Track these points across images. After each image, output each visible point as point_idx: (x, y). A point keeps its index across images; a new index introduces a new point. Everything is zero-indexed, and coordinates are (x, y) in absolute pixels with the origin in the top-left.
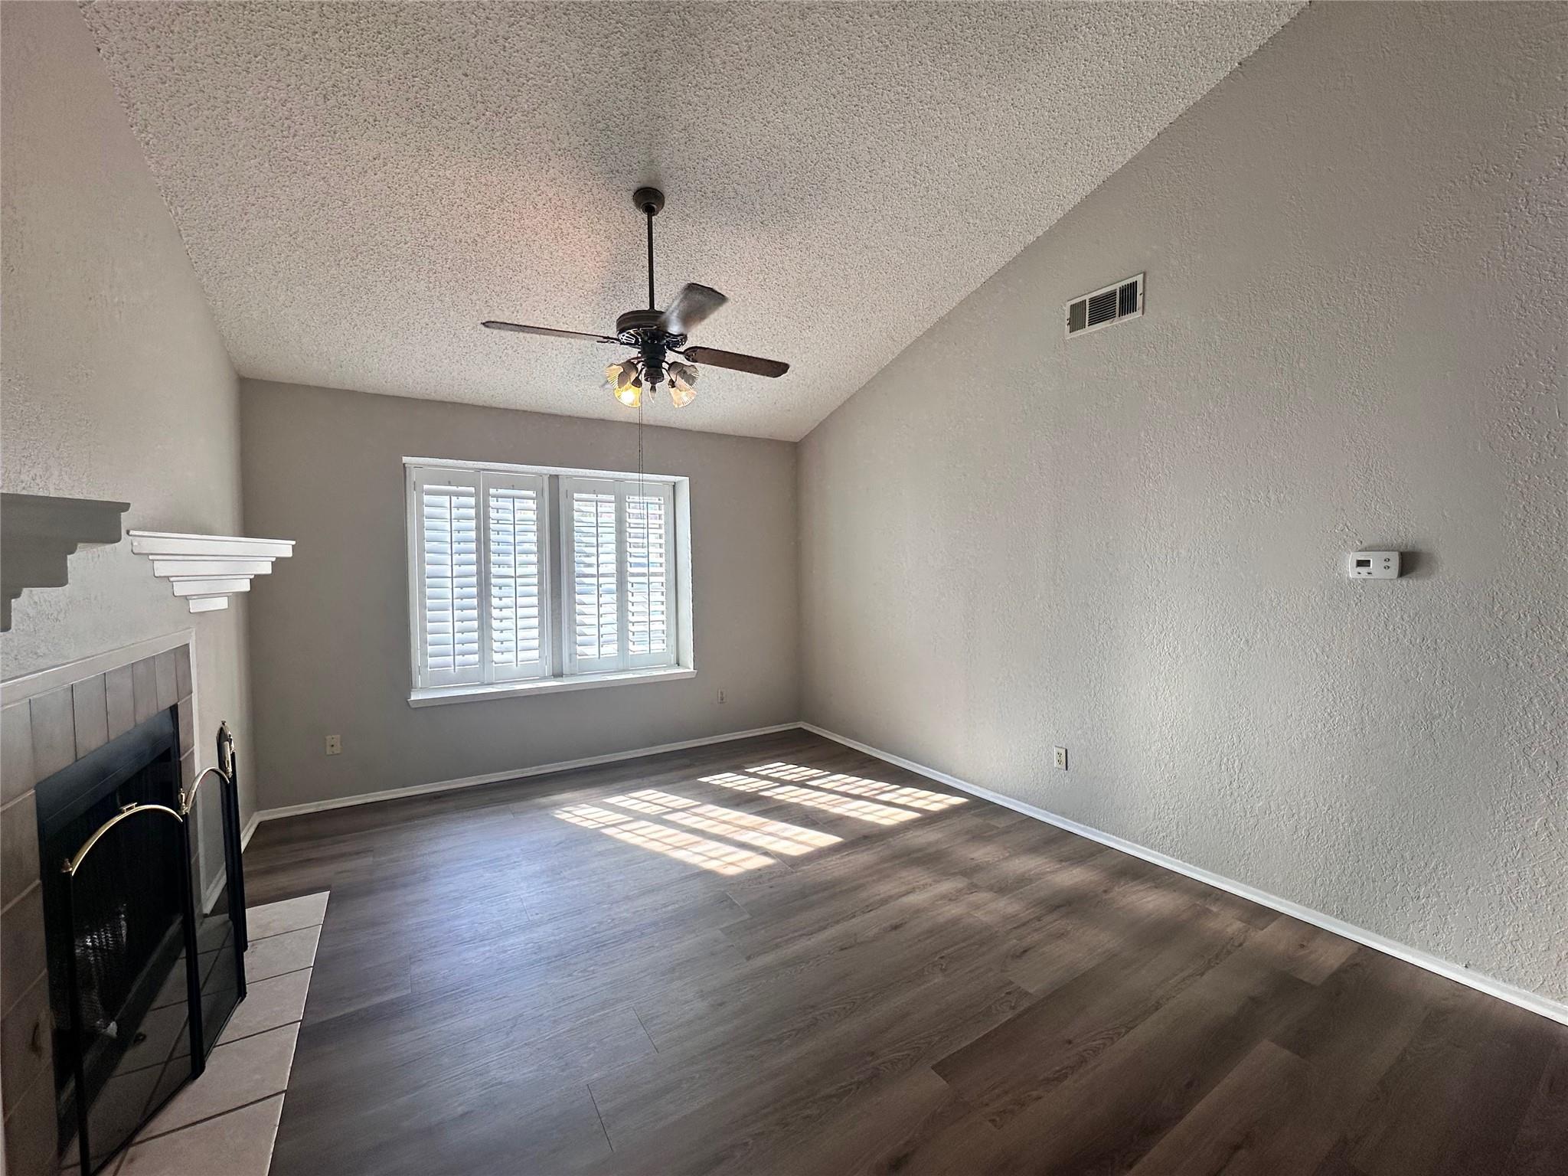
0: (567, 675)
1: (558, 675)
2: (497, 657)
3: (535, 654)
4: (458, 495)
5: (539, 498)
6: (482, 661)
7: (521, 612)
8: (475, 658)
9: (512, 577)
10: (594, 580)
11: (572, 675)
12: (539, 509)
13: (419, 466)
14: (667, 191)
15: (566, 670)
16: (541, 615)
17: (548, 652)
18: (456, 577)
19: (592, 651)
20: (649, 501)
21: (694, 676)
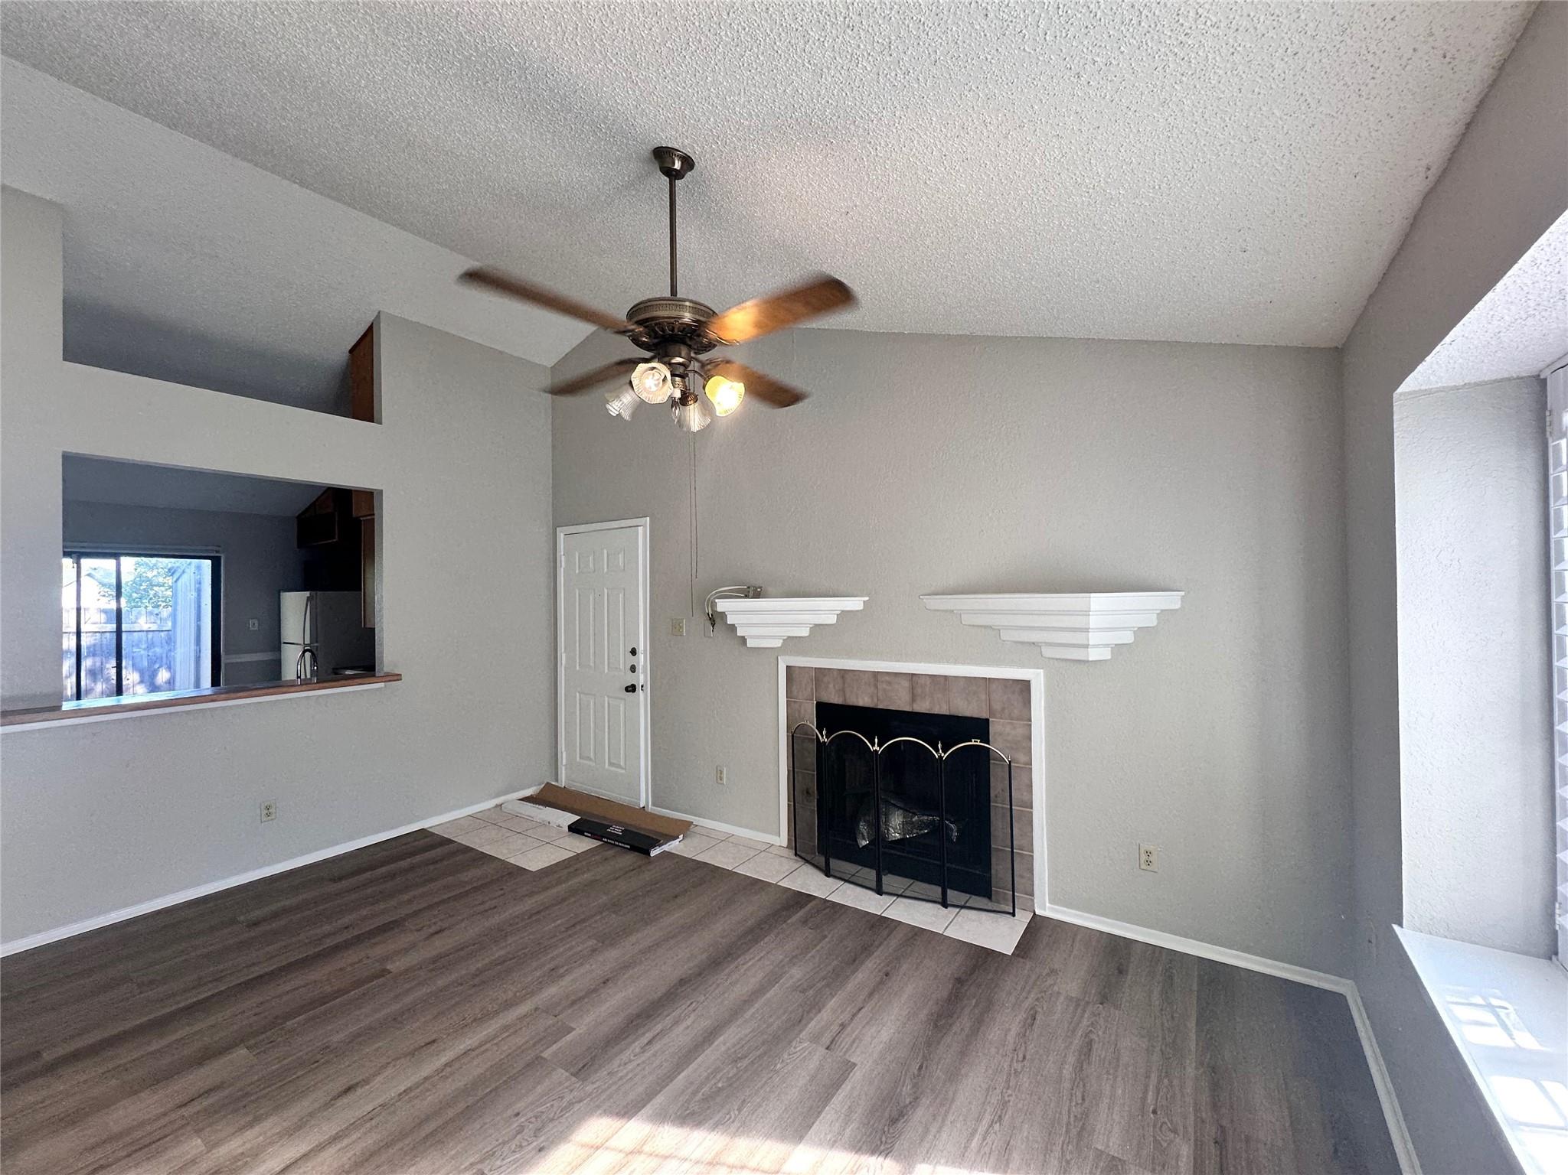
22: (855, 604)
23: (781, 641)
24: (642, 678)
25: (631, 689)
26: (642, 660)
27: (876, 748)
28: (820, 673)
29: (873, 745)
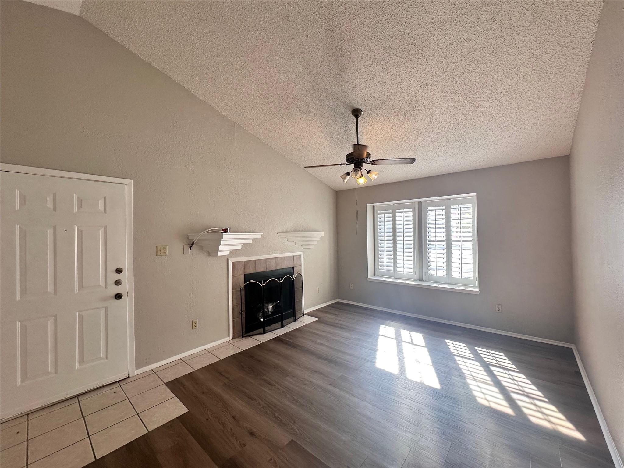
0: (424, 281)
1: (421, 280)
2: (398, 269)
3: (412, 270)
4: (386, 213)
5: (414, 211)
6: (394, 269)
7: (406, 254)
8: (392, 268)
9: (402, 241)
10: (434, 243)
11: (426, 281)
12: (414, 216)
13: (378, 206)
14: (358, 107)
15: (424, 279)
16: (414, 255)
17: (417, 270)
18: (386, 241)
19: (433, 273)
20: (461, 207)
21: (478, 294)
22: (259, 236)
23: (229, 252)
24: (126, 288)
25: (118, 296)
26: (127, 276)
27: (263, 284)
28: (246, 263)
29: (262, 284)
